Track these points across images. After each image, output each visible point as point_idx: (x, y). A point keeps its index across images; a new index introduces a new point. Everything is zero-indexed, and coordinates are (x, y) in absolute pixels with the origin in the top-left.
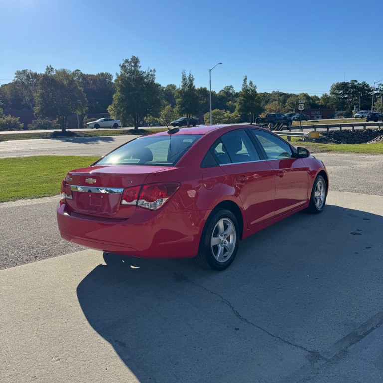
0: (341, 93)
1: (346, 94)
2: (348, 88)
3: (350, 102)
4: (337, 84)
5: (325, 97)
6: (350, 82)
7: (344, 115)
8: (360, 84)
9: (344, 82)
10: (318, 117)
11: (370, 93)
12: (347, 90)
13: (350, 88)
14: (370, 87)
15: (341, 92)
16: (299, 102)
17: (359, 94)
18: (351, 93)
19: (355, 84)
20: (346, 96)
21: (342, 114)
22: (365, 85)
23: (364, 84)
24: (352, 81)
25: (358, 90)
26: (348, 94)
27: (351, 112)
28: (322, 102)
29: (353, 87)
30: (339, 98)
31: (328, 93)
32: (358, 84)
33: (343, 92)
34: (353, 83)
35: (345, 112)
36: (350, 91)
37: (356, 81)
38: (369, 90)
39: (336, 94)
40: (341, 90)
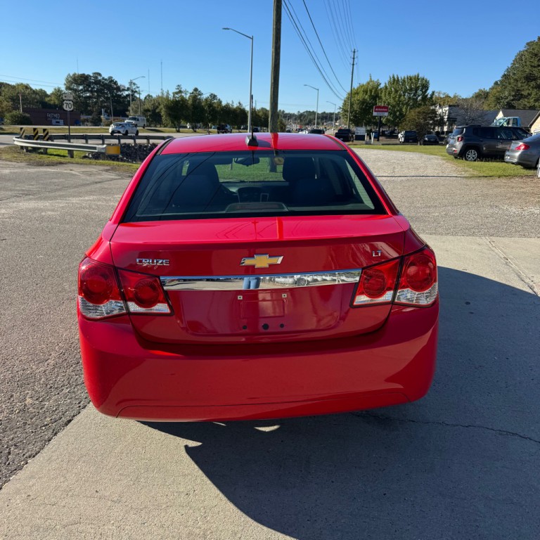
0: (82, 90)
1: (88, 90)
2: (90, 82)
3: (96, 103)
4: (74, 75)
5: (59, 93)
6: (92, 75)
7: (91, 122)
8: (106, 80)
9: (84, 74)
10: (58, 122)
11: (119, 93)
12: (90, 86)
13: (93, 83)
14: (119, 84)
15: (81, 87)
16: (64, 98)
17: (107, 94)
18: (95, 91)
19: (99, 78)
20: (88, 95)
21: (87, 120)
22: (113, 81)
23: (111, 80)
24: (95, 73)
25: (105, 88)
26: (91, 92)
27: (100, 117)
28: (54, 101)
29: (97, 82)
30: (79, 97)
31: (63, 88)
32: (103, 78)
33: (84, 87)
34: (97, 77)
35: (90, 117)
36: (94, 88)
37: (100, 75)
38: (118, 89)
39: (75, 91)
40: (80, 85)
